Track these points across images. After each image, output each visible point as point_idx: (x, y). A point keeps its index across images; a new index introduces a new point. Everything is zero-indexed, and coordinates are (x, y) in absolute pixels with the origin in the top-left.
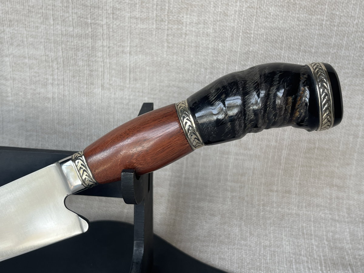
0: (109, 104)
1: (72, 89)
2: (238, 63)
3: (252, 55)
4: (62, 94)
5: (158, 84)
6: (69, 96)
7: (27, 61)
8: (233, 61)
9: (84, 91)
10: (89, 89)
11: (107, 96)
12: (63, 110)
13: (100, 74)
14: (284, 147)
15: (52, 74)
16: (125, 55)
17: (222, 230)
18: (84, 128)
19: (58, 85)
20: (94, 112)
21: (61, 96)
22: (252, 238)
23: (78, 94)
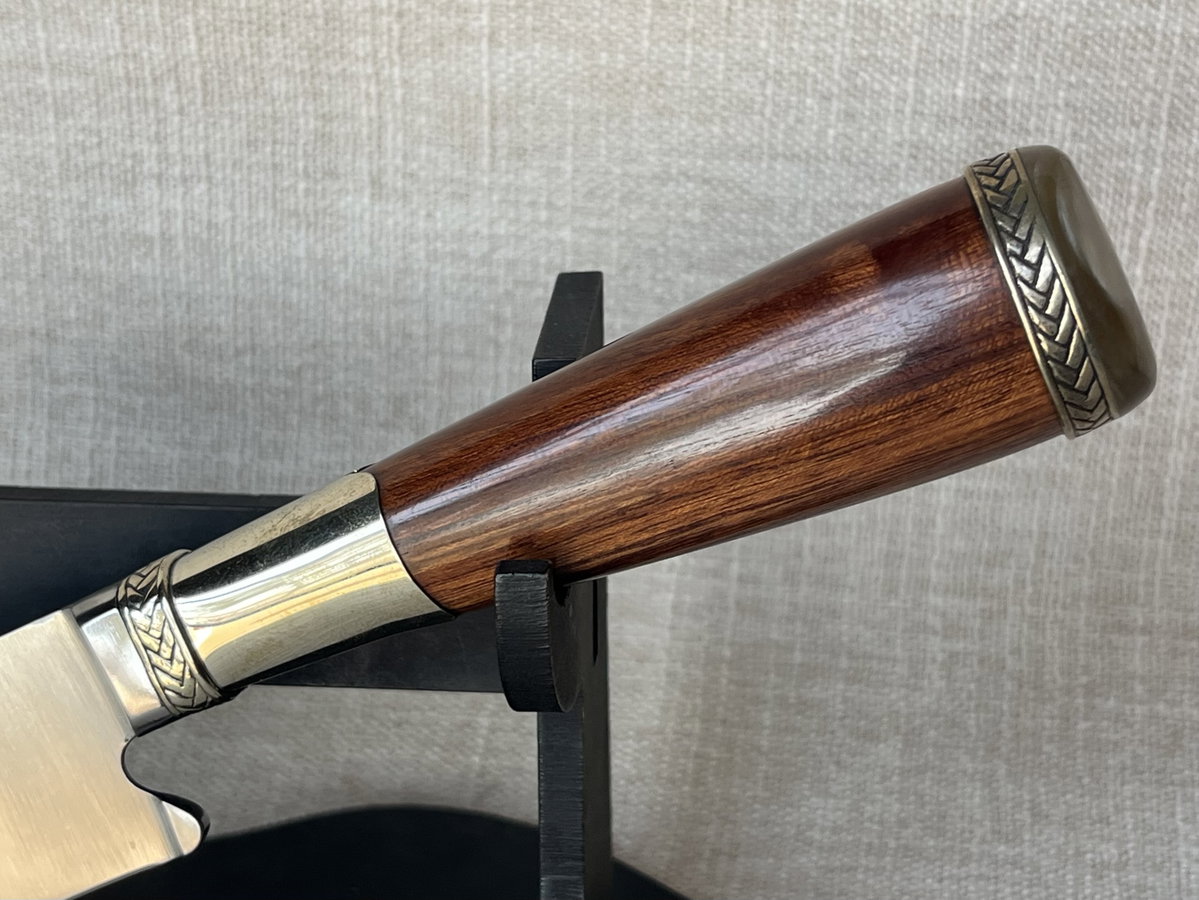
0: (405, 258)
1: (246, 195)
2: (968, 71)
3: (1028, 33)
4: (205, 218)
5: (617, 171)
6: (233, 227)
7: (44, 80)
8: (945, 58)
9: (297, 204)
10: (319, 195)
11: (396, 224)
12: (208, 287)
13: (365, 131)
14: (1175, 434)
15: (157, 133)
16: (470, 49)
17: (912, 798)
18: (300, 368)
19: (185, 180)
20: (342, 297)
21: (197, 229)
22: (1041, 833)
23: (269, 222)
